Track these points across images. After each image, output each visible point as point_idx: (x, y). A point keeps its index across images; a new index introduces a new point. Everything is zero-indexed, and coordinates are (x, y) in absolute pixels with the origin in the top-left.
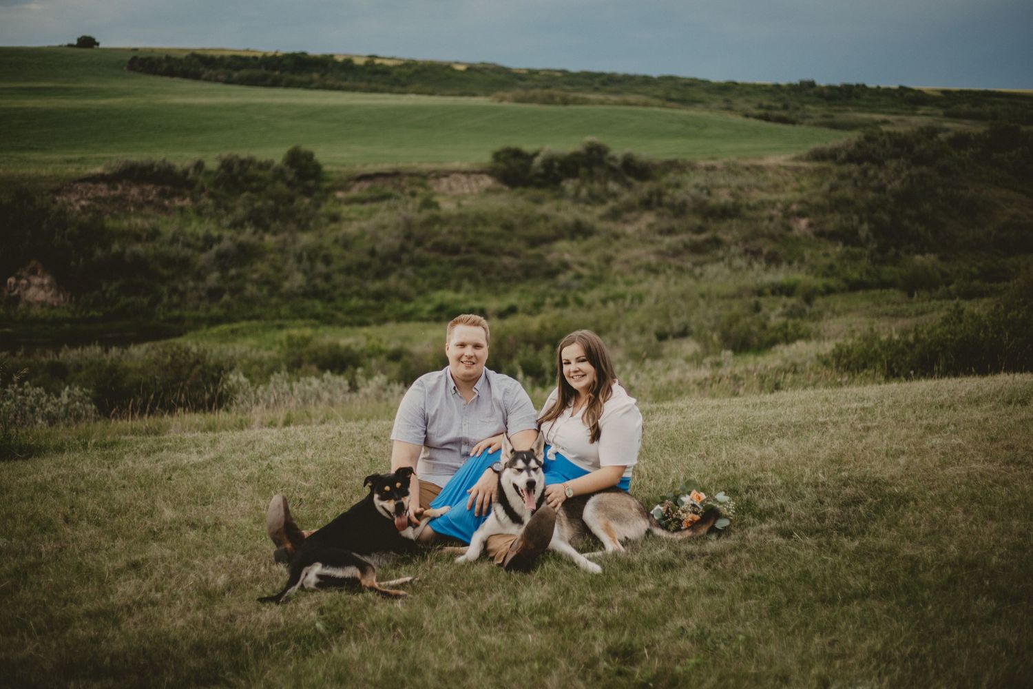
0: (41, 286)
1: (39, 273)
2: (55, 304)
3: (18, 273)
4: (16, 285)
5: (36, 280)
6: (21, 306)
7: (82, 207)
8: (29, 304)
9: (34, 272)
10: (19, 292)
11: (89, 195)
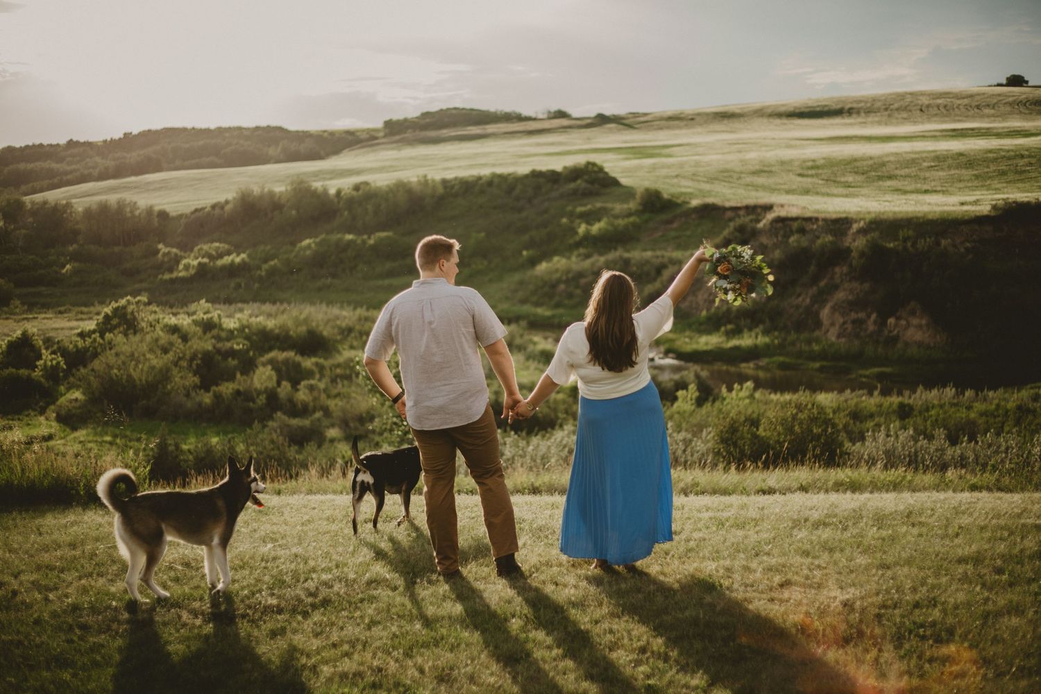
0: (920, 327)
1: (918, 314)
2: (932, 345)
3: (898, 314)
4: (896, 325)
5: (915, 321)
6: (900, 345)
7: (967, 249)
8: (907, 344)
9: (913, 313)
10: (899, 332)
11: (974, 237)
